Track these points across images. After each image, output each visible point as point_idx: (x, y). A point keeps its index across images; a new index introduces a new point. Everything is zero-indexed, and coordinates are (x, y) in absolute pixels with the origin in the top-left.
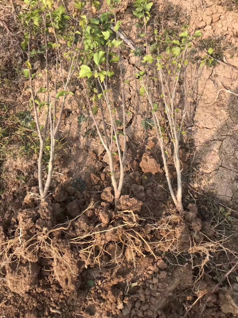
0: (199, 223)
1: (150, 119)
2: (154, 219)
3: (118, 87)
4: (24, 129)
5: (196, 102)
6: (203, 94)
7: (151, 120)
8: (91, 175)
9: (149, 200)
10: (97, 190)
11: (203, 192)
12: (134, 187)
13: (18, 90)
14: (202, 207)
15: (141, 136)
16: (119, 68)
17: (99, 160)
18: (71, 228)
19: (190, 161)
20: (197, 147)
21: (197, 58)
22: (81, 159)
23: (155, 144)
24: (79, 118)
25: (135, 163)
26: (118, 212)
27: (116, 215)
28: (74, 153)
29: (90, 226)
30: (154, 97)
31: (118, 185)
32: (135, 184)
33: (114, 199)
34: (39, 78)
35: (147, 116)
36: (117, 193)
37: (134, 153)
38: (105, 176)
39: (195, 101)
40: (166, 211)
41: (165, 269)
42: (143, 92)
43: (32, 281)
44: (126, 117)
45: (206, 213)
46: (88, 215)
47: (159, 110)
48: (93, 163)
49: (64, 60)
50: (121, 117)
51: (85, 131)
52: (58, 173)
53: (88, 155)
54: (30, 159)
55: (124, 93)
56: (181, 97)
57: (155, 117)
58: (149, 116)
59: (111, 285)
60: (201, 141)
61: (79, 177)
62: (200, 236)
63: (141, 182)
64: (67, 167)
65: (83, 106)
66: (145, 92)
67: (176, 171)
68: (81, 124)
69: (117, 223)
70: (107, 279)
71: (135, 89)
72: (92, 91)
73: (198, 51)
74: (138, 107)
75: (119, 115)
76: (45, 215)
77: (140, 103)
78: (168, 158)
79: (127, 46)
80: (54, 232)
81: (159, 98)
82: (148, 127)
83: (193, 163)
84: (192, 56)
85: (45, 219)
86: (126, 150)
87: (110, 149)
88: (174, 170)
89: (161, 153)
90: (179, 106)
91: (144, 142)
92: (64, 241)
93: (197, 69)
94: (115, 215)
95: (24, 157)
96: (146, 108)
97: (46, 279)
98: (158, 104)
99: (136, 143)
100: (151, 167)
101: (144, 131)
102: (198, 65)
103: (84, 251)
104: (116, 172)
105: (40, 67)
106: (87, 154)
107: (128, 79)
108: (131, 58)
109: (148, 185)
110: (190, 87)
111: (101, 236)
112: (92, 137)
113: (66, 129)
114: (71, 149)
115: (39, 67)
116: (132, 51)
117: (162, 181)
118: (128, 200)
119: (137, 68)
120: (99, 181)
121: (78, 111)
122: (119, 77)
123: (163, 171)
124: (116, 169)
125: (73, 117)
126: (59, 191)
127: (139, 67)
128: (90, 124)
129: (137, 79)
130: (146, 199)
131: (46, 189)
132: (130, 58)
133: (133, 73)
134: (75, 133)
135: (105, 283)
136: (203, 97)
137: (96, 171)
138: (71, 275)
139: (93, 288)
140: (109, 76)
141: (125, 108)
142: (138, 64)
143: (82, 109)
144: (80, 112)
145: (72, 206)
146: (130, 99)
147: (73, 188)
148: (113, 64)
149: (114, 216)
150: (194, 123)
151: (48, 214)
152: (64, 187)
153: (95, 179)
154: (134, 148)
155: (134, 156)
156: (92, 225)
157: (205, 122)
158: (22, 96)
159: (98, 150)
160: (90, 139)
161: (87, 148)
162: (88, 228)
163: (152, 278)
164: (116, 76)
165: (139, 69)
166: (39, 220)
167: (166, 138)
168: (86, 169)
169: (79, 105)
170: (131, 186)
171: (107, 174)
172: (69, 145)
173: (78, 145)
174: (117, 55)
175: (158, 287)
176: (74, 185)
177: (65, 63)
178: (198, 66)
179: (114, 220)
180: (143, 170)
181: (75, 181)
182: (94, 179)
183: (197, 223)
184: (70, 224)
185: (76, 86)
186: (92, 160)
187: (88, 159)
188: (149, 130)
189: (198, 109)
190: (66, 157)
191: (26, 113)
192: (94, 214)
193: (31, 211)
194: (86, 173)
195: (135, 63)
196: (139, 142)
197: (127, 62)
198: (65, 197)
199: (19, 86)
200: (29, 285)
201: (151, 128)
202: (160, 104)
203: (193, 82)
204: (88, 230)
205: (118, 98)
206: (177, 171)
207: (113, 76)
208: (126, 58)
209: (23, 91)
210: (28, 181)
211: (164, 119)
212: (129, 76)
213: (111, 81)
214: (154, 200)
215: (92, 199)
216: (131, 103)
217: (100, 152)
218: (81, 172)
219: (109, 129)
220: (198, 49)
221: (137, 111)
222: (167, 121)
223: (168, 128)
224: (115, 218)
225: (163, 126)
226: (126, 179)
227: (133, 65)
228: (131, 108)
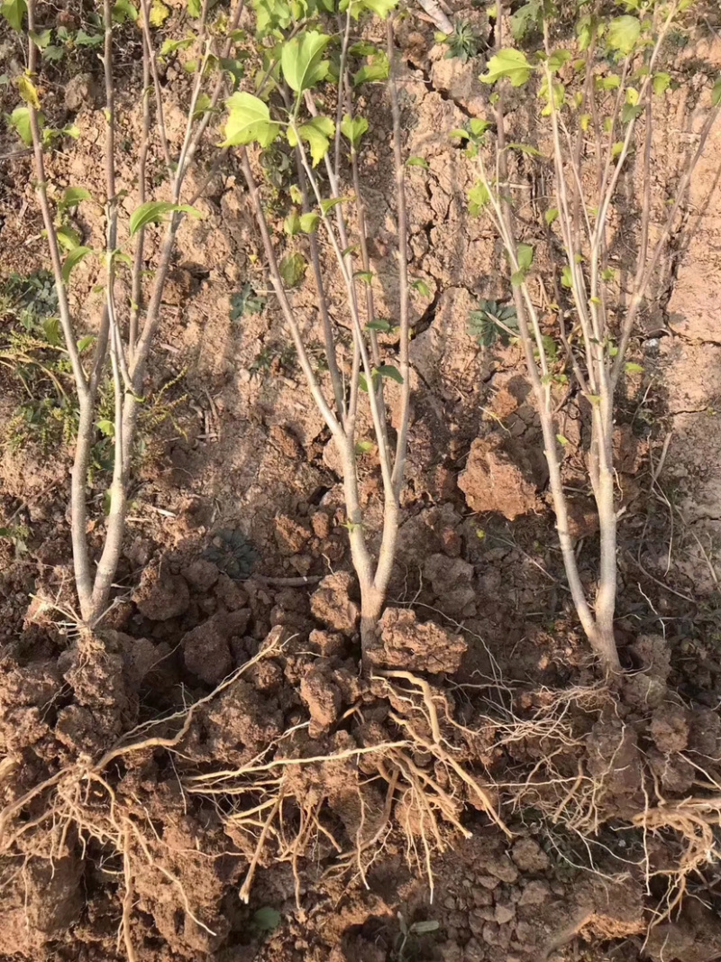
0: (680, 722)
1: (502, 305)
2: (505, 688)
3: (382, 178)
4: (31, 341)
5: (678, 242)
6: (707, 211)
7: (504, 310)
8: (277, 518)
9: (491, 616)
10: (298, 575)
11: (693, 590)
12: (437, 565)
13: (7, 188)
14: (686, 647)
15: (467, 369)
16: (390, 107)
17: (306, 461)
18: (195, 736)
19: (649, 469)
20: (675, 418)
21: (690, 68)
22: (239, 458)
23: (520, 401)
24: (235, 300)
25: (441, 473)
26: (373, 678)
27: (366, 690)
28: (214, 435)
29: (263, 726)
30: (520, 218)
31: (374, 566)
32: (439, 555)
33: (358, 620)
34: (86, 143)
35: (491, 293)
36: (372, 597)
37: (438, 437)
38: (330, 521)
39: (676, 236)
40: (550, 658)
41: (542, 875)
42: (480, 202)
43: (52, 915)
44: (410, 297)
45: (701, 669)
46: (260, 681)
47: (537, 271)
48: (285, 473)
49: (179, 73)
50: (392, 299)
51: (257, 348)
52: (155, 509)
53: (265, 443)
54: (51, 457)
55: (405, 201)
56: (622, 222)
57: (523, 298)
58: (500, 294)
59: (343, 925)
60: (690, 396)
61: (232, 526)
62: (680, 772)
63: (463, 547)
64: (188, 487)
65: (252, 252)
66: (486, 203)
67: (594, 509)
68: (242, 321)
69: (368, 720)
70: (329, 900)
71: (448, 189)
72: (284, 195)
73: (692, 37)
74: (457, 255)
75: (385, 290)
76: (92, 689)
77: (465, 242)
78: (566, 456)
79: (421, 16)
80: (127, 755)
81: (537, 223)
82: (495, 337)
83: (658, 479)
84: (670, 57)
85: (93, 705)
86: (410, 424)
87: (348, 427)
88: (588, 505)
89: (538, 439)
90: (615, 257)
91: (479, 395)
92: (163, 785)
93: (689, 109)
94: (362, 689)
95: (29, 449)
96: (488, 260)
97: (110, 897)
98: (535, 249)
99: (448, 397)
100: (498, 494)
101: (477, 351)
102: (694, 94)
103: (242, 818)
104: (368, 505)
105: (90, 100)
106: (264, 437)
107: (424, 146)
108: (434, 66)
109: (489, 556)
110: (657, 180)
111: (306, 776)
112: (284, 375)
113: (186, 339)
114: (203, 420)
115: (85, 99)
116: (439, 37)
117: (542, 543)
118: (411, 632)
119: (457, 104)
120: (306, 541)
121: (231, 271)
122: (387, 142)
123: (544, 506)
124: (370, 495)
125: (214, 295)
126: (154, 583)
127: (467, 102)
128: (274, 322)
129: (456, 147)
130: (477, 607)
131: (100, 581)
132: (431, 64)
133: (444, 125)
134: (219, 358)
135: (322, 913)
136: (706, 223)
137: (295, 503)
138: (195, 902)
139: (275, 935)
140: (351, 136)
141: (408, 262)
142: (462, 91)
143: (245, 266)
144: (238, 277)
145: (201, 642)
146: (428, 227)
147: (210, 568)
148: (369, 89)
149: (357, 693)
150: (666, 323)
151: (102, 685)
152: (176, 562)
153: (290, 532)
154: (439, 414)
155: (437, 446)
156: (273, 722)
157: (712, 321)
158: (22, 212)
159: (304, 422)
160: (275, 381)
161: (264, 413)
162: (256, 737)
163: (493, 905)
164: (377, 137)
165: (463, 110)
166: (69, 712)
167: (559, 381)
168: (257, 495)
169: (237, 250)
170: (424, 558)
171: (335, 512)
172: (198, 403)
173: (231, 405)
174: (380, 51)
175: (514, 938)
176: (213, 557)
177: (185, 83)
178: (691, 99)
179: (356, 708)
180: (470, 501)
181: (217, 542)
182: (285, 533)
183: (671, 724)
184: (190, 718)
185: (224, 177)
186: (283, 462)
187: (267, 458)
188: (498, 349)
189: (687, 268)
190: (186, 448)
191: (37, 281)
192: (284, 677)
193: (37, 678)
194: (257, 509)
195: (452, 84)
196: (459, 394)
197: (422, 84)
198: (179, 602)
199: (10, 174)
200: (43, 931)
201: (505, 341)
202: (542, 246)
203: (670, 163)
204: (259, 742)
205: (382, 224)
206: (599, 507)
207: (364, 136)
208: (416, 64)
209: (28, 192)
210: (44, 540)
211: (555, 305)
212: (426, 135)
213: (358, 155)
214: (509, 613)
215: (279, 615)
216: (430, 243)
217: (312, 431)
218: (240, 505)
219: (347, 345)
220: (693, 29)
221: (453, 271)
222: (567, 315)
223: (569, 341)
224: (359, 698)
225: (553, 334)
226: (404, 531)
227: (445, 94)
228: (431, 263)
